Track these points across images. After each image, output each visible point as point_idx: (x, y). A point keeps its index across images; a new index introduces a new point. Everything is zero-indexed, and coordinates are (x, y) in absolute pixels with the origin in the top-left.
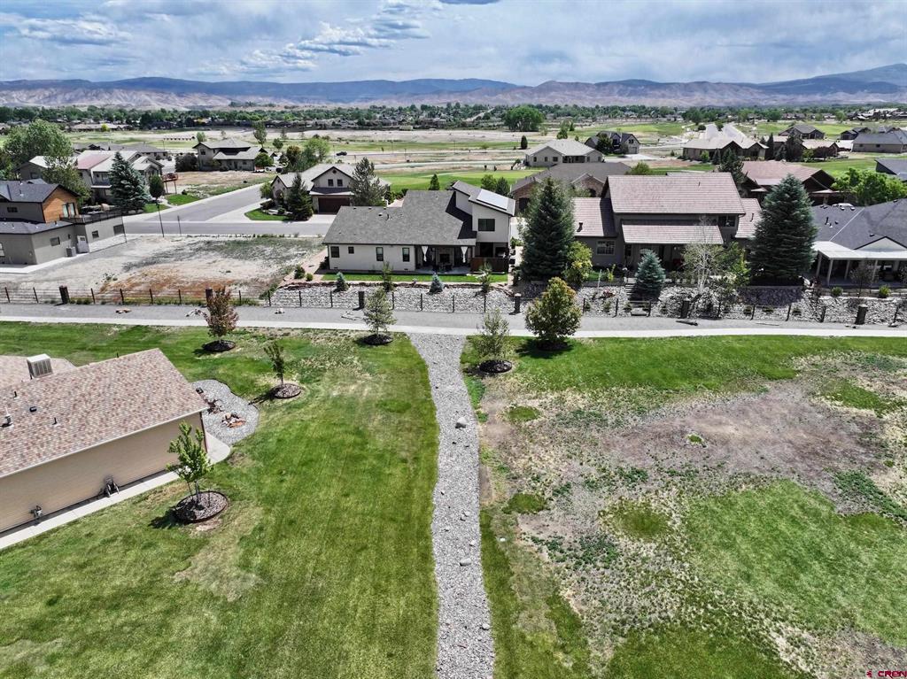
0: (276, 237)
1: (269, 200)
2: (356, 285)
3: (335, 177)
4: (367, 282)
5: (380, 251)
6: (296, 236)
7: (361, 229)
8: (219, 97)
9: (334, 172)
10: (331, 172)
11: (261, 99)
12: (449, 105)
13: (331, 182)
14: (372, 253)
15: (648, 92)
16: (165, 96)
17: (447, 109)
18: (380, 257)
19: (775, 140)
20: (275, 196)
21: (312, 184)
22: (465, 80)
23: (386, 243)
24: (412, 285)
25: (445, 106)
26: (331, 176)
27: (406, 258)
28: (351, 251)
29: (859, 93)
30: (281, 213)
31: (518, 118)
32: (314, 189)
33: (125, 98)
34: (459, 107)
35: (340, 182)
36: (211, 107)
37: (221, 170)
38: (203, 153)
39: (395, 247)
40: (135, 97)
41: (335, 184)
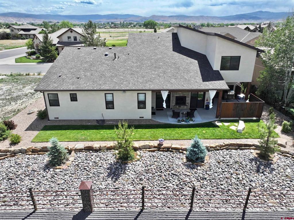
0: (22, 75)
1: (32, 50)
2: (80, 150)
3: (72, 35)
4: (96, 145)
5: (109, 98)
6: (39, 74)
7: (86, 70)
8: (39, 20)
9: (71, 32)
10: (69, 32)
11: (54, 20)
12: (121, 22)
13: (69, 38)
14: (100, 100)
15: (185, 19)
16: (19, 19)
17: (120, 24)
18: (110, 105)
19: (261, 27)
20: (35, 48)
21: (58, 40)
22: (125, 14)
23: (117, 88)
24: (159, 148)
25: (119, 23)
26: (69, 34)
27: (142, 105)
28: (74, 98)
29: (249, 20)
30: (38, 58)
31: (148, 24)
32: (59, 43)
33: (4, 20)
34: (124, 23)
35: (75, 39)
36: (36, 23)
37: (22, 39)
38: (12, 31)
39: (128, 93)
40: (7, 19)
41: (72, 40)
